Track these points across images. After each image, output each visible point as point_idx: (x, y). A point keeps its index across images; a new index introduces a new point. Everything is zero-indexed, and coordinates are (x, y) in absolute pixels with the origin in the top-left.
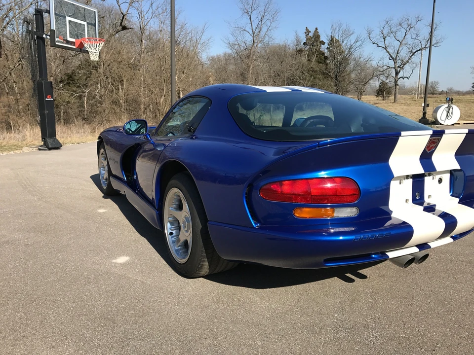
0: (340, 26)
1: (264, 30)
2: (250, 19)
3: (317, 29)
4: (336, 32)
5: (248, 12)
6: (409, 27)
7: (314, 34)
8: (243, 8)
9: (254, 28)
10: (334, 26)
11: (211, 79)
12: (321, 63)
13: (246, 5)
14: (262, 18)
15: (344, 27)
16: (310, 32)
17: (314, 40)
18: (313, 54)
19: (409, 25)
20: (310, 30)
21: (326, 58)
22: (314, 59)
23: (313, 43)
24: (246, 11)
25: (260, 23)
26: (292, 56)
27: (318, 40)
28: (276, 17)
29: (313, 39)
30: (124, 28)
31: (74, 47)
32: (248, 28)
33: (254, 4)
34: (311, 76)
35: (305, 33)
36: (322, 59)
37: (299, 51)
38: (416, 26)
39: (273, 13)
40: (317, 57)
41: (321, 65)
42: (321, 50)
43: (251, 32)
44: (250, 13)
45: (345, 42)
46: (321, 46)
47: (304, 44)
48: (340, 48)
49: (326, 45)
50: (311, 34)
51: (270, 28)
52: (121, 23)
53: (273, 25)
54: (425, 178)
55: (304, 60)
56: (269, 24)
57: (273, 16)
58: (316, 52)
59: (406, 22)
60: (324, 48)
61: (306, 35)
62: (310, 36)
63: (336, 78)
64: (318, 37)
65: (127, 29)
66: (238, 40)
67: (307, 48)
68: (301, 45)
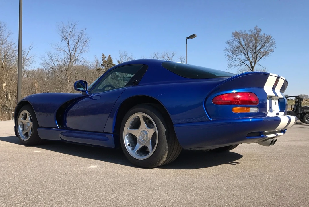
0: (125, 55)
1: (78, 52)
2: (68, 44)
3: (110, 56)
5: (66, 38)
6: (168, 59)
7: (108, 59)
8: (63, 35)
9: (71, 50)
10: (122, 54)
11: (36, 84)
13: (65, 33)
14: (77, 43)
15: (128, 55)
16: (105, 57)
19: (168, 58)
20: (105, 56)
23: (108, 65)
24: (65, 38)
25: (75, 47)
26: (93, 73)
27: (111, 63)
28: (86, 44)
29: (108, 62)
32: (67, 50)
35: (102, 58)
37: (98, 70)
38: (172, 59)
39: (85, 41)
43: (69, 53)
44: (68, 40)
47: (102, 65)
50: (106, 59)
51: (82, 51)
53: (85, 49)
56: (81, 48)
57: (84, 43)
59: (166, 56)
62: (106, 60)
64: (111, 61)
66: (53, 59)
67: (104, 68)
68: (99, 66)
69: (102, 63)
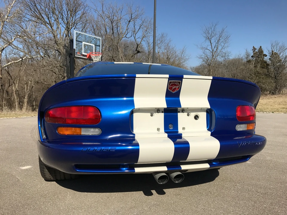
0: (277, 44)
1: (220, 48)
2: (211, 42)
3: (261, 47)
4: (275, 48)
7: (259, 50)
8: (206, 36)
9: (213, 48)
10: (273, 44)
12: (264, 68)
13: (208, 34)
14: (218, 41)
15: (280, 44)
16: (256, 49)
17: (259, 54)
18: (258, 62)
21: (268, 65)
22: (259, 66)
23: (258, 56)
24: (208, 38)
25: (217, 44)
26: (244, 64)
27: (262, 54)
28: (228, 40)
30: (138, 52)
31: (86, 58)
32: (209, 48)
33: (212, 33)
34: (257, 77)
36: (265, 65)
37: (249, 61)
40: (261, 64)
41: (264, 69)
42: (264, 60)
43: (211, 50)
44: (210, 39)
45: (282, 54)
46: (264, 58)
47: (252, 56)
48: (278, 59)
49: (268, 57)
51: (224, 47)
52: (137, 49)
53: (226, 45)
54: (179, 114)
55: (252, 66)
56: (223, 45)
57: (225, 40)
58: (260, 61)
60: (267, 59)
61: (253, 51)
62: (256, 52)
63: (276, 77)
64: (262, 52)
65: (140, 52)
67: (254, 59)
68: (250, 58)
69: (253, 55)
